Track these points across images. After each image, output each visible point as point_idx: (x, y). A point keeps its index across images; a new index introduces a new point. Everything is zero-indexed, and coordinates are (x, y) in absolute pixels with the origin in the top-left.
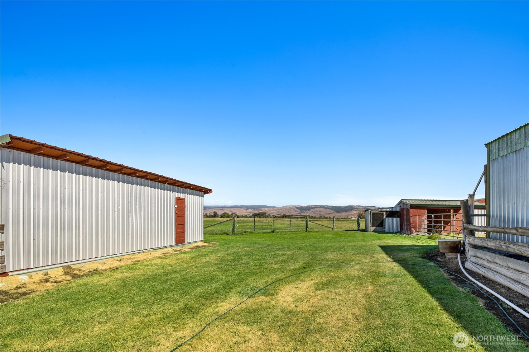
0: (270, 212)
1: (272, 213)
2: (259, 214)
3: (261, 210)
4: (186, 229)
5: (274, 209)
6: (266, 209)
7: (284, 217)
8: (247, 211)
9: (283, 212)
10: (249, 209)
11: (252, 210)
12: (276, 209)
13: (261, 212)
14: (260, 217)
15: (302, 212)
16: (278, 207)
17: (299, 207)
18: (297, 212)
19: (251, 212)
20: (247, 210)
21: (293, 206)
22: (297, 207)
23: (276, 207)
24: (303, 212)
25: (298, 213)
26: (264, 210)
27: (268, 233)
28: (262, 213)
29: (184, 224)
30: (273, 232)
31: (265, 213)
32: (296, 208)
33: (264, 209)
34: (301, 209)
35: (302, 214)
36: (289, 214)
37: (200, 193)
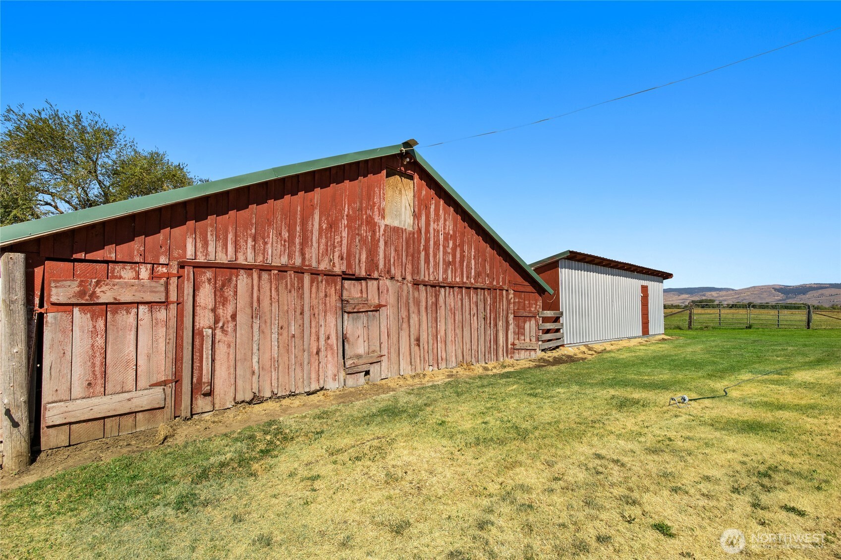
0: (721, 299)
1: (725, 300)
2: (701, 301)
3: (704, 295)
4: (649, 319)
5: (729, 292)
6: (714, 294)
7: (751, 305)
8: (680, 298)
9: (747, 297)
10: (682, 294)
11: (687, 296)
12: (732, 292)
13: (704, 298)
14: (703, 307)
15: (788, 298)
16: (736, 289)
17: (782, 288)
18: (776, 298)
19: (687, 299)
20: (679, 295)
21: (768, 287)
22: (778, 287)
23: (733, 290)
24: (790, 298)
25: (780, 300)
26: (709, 296)
27: (742, 329)
28: (706, 301)
29: (648, 314)
30: (750, 327)
31: (713, 301)
32: (775, 290)
33: (709, 293)
34: (785, 290)
35: (789, 301)
36: (760, 302)
37: (661, 279)
